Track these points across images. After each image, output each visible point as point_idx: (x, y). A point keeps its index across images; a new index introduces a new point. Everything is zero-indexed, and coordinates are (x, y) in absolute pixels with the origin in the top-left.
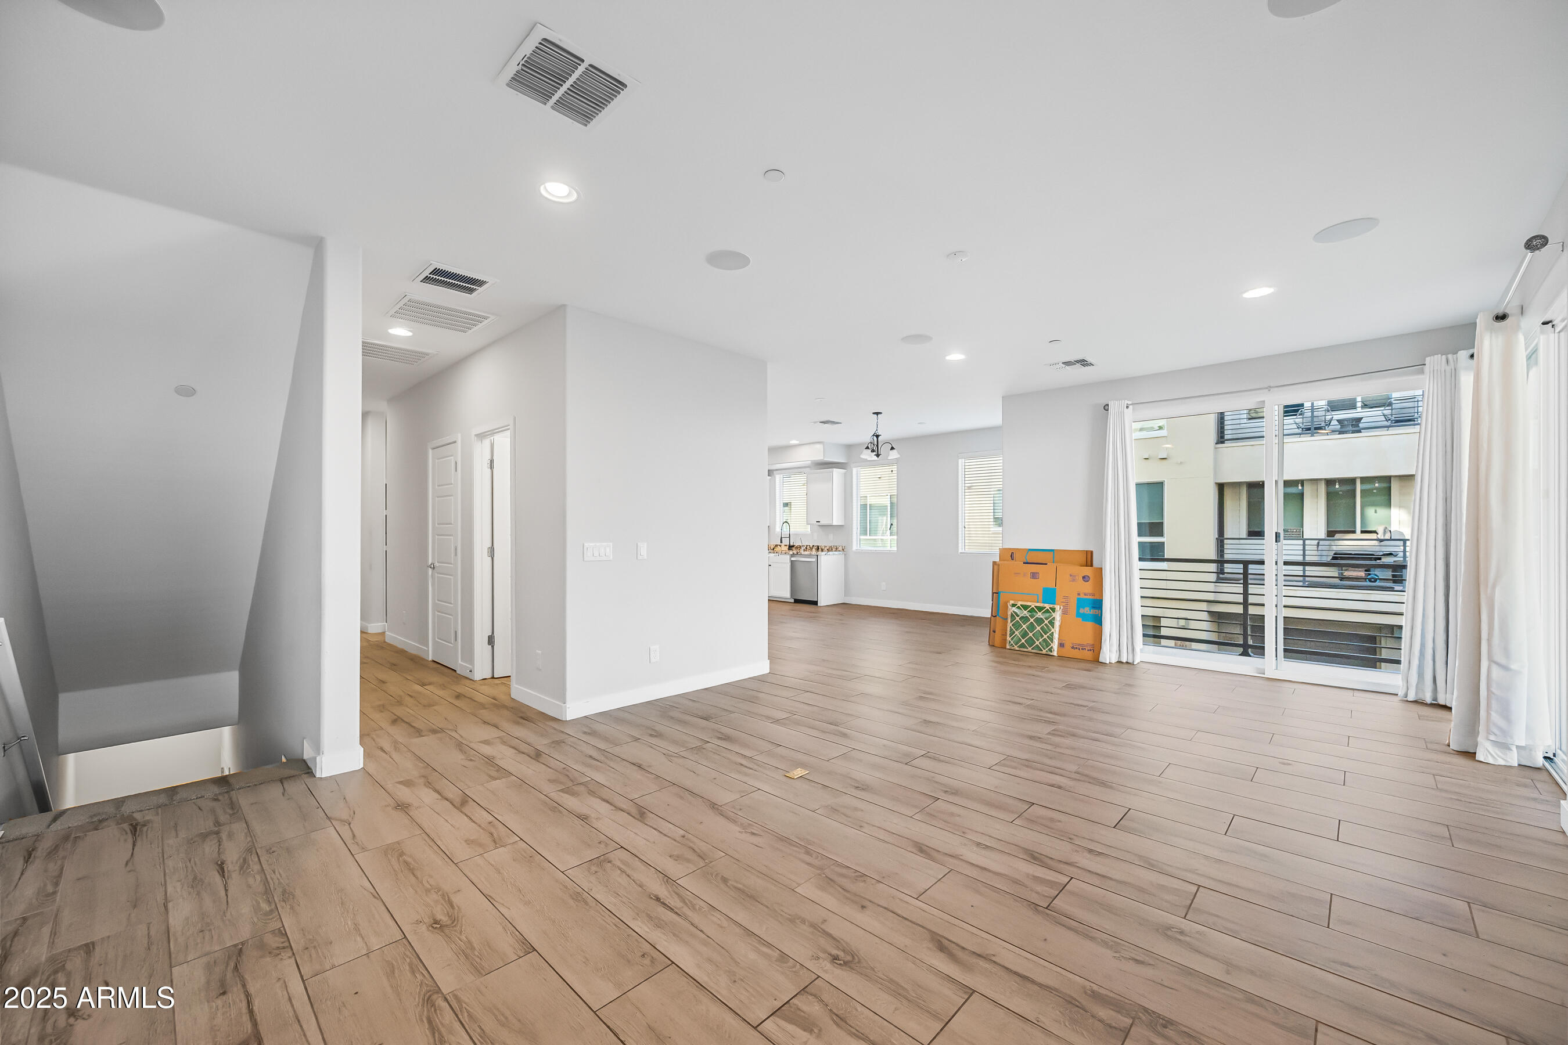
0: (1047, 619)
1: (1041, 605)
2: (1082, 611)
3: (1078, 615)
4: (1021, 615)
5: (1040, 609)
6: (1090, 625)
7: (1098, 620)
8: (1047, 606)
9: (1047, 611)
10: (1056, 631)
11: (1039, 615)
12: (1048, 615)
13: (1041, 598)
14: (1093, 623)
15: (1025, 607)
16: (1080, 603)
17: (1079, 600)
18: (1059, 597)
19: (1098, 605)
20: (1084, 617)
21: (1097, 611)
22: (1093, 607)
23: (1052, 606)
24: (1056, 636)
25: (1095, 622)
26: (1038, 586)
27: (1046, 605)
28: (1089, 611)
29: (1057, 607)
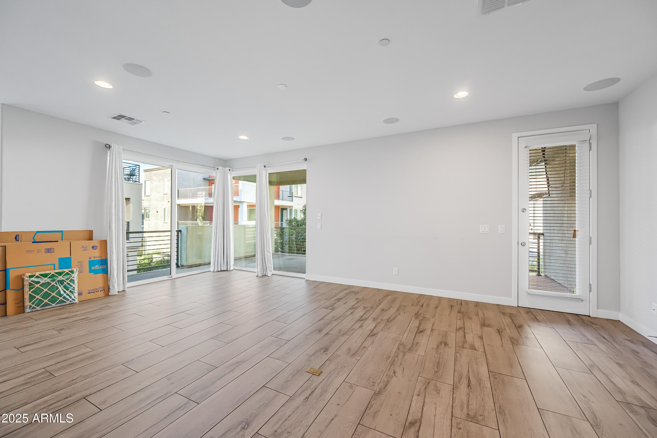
0: (67, 279)
1: (61, 271)
2: (93, 268)
3: (91, 271)
4: (42, 282)
5: (60, 274)
6: (100, 277)
7: (105, 271)
8: (67, 271)
9: (67, 274)
10: (76, 286)
11: (60, 278)
12: (68, 276)
13: (57, 266)
14: (102, 274)
15: (45, 276)
16: (92, 263)
17: (90, 262)
18: (74, 262)
19: (104, 262)
20: (95, 272)
21: (104, 266)
22: (101, 265)
23: (70, 270)
24: (76, 289)
25: (103, 273)
26: (54, 258)
27: (64, 270)
28: (98, 267)
29: (75, 269)
